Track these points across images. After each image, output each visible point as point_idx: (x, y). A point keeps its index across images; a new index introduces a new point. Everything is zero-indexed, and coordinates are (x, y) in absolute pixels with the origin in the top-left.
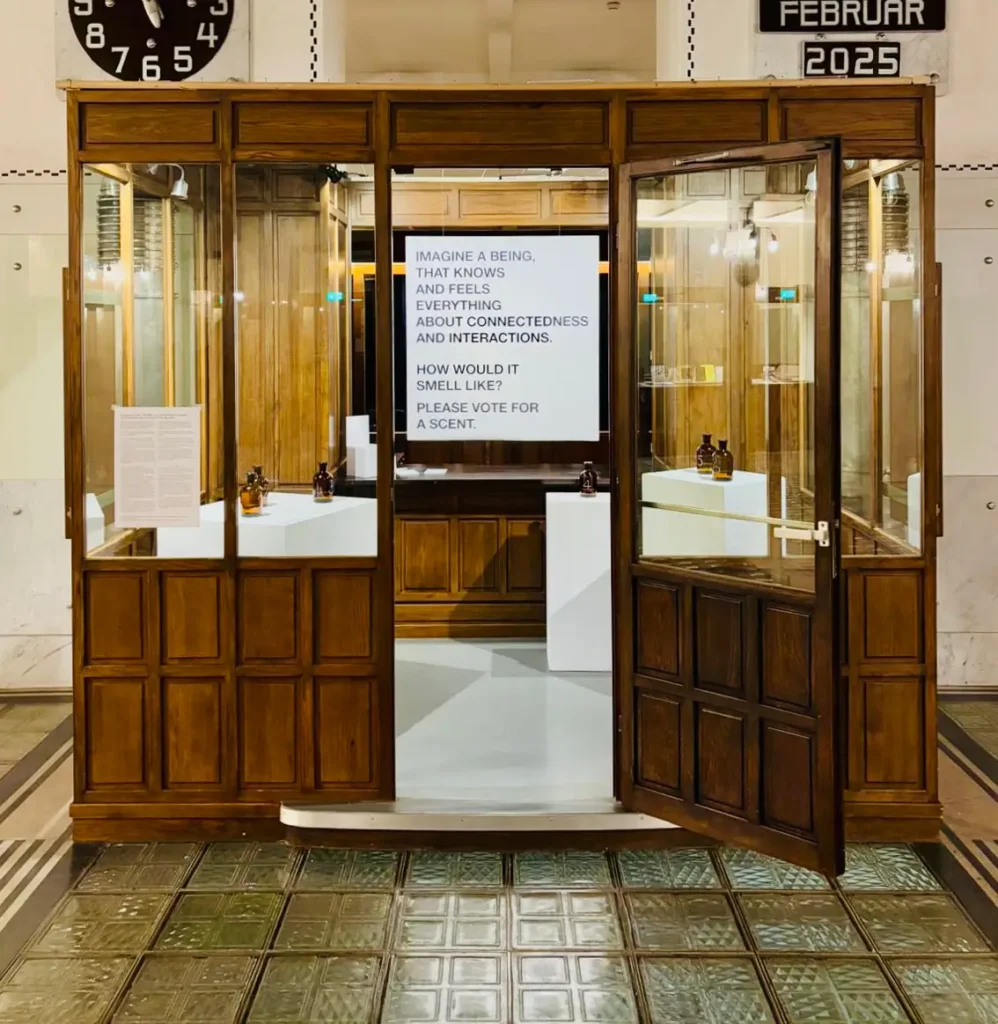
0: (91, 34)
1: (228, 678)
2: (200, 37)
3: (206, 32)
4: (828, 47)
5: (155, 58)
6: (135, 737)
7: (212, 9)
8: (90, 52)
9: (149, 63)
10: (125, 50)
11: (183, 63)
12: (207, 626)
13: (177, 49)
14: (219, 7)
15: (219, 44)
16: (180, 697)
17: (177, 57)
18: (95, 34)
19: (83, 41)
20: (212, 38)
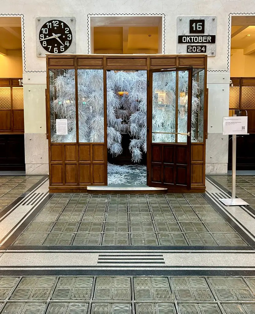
0: (44, 43)
1: (77, 164)
2: (66, 44)
3: (67, 43)
4: (192, 46)
5: (57, 48)
6: (60, 174)
7: (68, 38)
8: (43, 47)
9: (55, 49)
10: (51, 47)
11: (62, 49)
12: (73, 155)
13: (61, 46)
14: (69, 38)
15: (69, 45)
16: (69, 167)
17: (61, 48)
18: (45, 43)
19: (42, 45)
20: (68, 44)
